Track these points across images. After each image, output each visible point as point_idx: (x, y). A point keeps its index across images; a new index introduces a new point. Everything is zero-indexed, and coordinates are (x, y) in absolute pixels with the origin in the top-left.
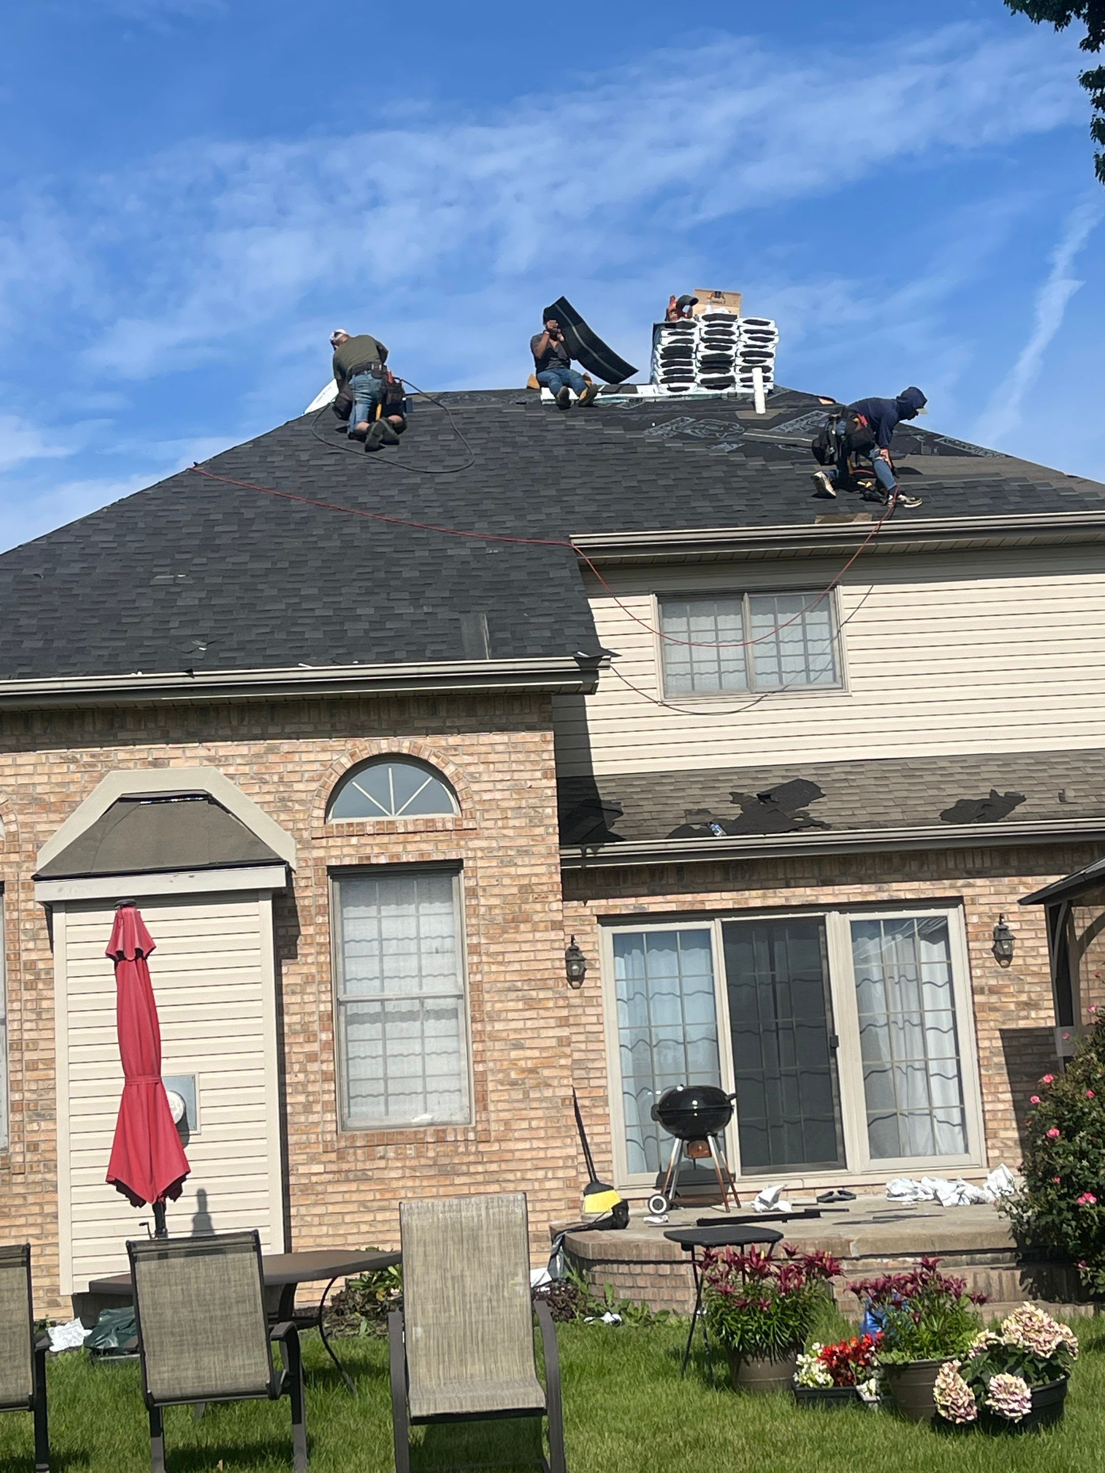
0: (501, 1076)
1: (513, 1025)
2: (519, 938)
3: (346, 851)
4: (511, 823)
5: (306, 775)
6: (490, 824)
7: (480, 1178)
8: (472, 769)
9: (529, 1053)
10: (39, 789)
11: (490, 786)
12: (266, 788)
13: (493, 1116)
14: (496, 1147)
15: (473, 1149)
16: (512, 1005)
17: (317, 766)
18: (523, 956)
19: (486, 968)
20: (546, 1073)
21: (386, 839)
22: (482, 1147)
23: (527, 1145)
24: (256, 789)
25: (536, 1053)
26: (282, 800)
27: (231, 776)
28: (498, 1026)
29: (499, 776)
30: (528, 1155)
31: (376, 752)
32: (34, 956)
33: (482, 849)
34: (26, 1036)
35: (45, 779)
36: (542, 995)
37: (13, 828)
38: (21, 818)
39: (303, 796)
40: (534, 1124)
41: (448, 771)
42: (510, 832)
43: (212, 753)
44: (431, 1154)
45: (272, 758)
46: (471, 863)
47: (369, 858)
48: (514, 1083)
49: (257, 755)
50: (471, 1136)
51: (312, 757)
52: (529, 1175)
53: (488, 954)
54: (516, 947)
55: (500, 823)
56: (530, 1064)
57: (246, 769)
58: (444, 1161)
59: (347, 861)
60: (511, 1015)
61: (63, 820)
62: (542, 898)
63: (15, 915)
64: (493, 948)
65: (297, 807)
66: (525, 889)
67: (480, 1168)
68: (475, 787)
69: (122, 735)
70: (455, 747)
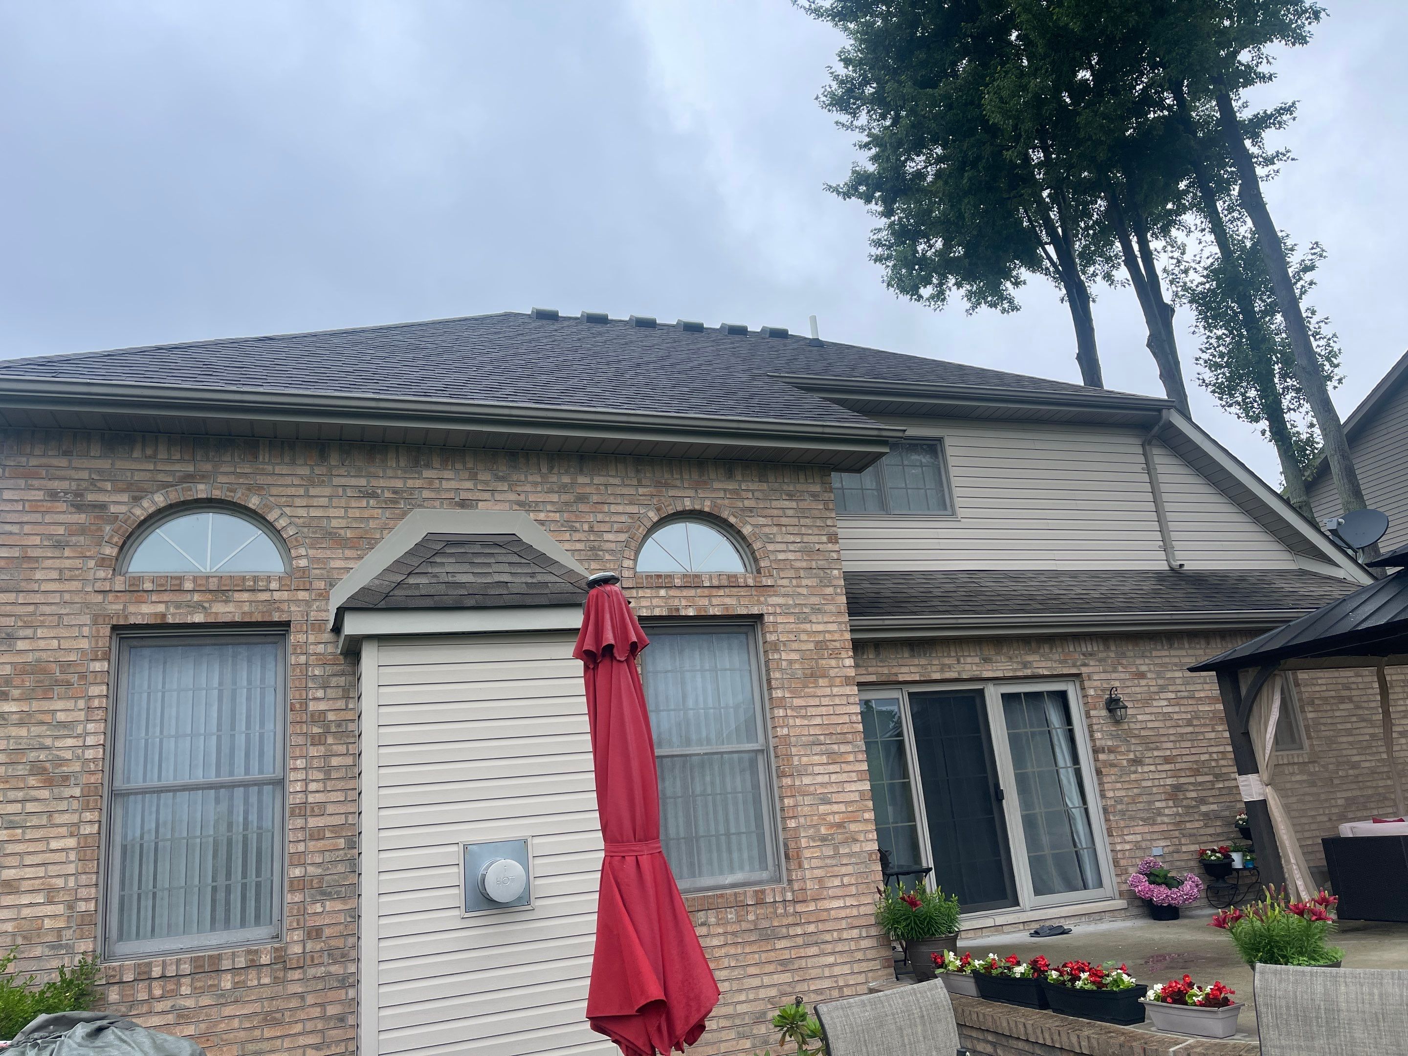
0: (811, 832)
1: (819, 779)
2: (819, 692)
3: (655, 602)
4: (804, 582)
5: (616, 526)
6: (785, 582)
7: (800, 941)
8: (766, 530)
9: (835, 808)
10: (334, 523)
11: (782, 547)
12: (577, 536)
13: (808, 874)
14: (812, 907)
15: (791, 909)
16: (816, 759)
17: (623, 518)
18: (823, 711)
19: (791, 722)
20: (853, 827)
21: (692, 592)
22: (800, 908)
23: (840, 903)
24: (567, 536)
25: (842, 807)
26: (592, 549)
27: (542, 523)
28: (806, 780)
29: (791, 538)
30: (843, 914)
31: (680, 509)
32: (322, 706)
33: (780, 605)
34: (311, 799)
35: (342, 512)
36: (843, 748)
37: (303, 563)
38: (311, 552)
39: (613, 546)
40: (846, 880)
41: (747, 530)
42: (804, 591)
43: (522, 498)
44: (751, 917)
45: (582, 507)
46: (771, 619)
47: (678, 610)
48: (824, 839)
49: (566, 503)
50: (789, 896)
51: (620, 509)
52: (845, 935)
53: (792, 708)
54: (816, 701)
55: (794, 582)
56: (837, 818)
57: (557, 516)
58: (764, 924)
59: (657, 612)
60: (817, 769)
61: (360, 558)
62: (835, 654)
63: (303, 659)
64: (797, 702)
65: (607, 557)
66: (821, 646)
67: (799, 931)
68: (771, 547)
69: (427, 473)
70: (751, 509)
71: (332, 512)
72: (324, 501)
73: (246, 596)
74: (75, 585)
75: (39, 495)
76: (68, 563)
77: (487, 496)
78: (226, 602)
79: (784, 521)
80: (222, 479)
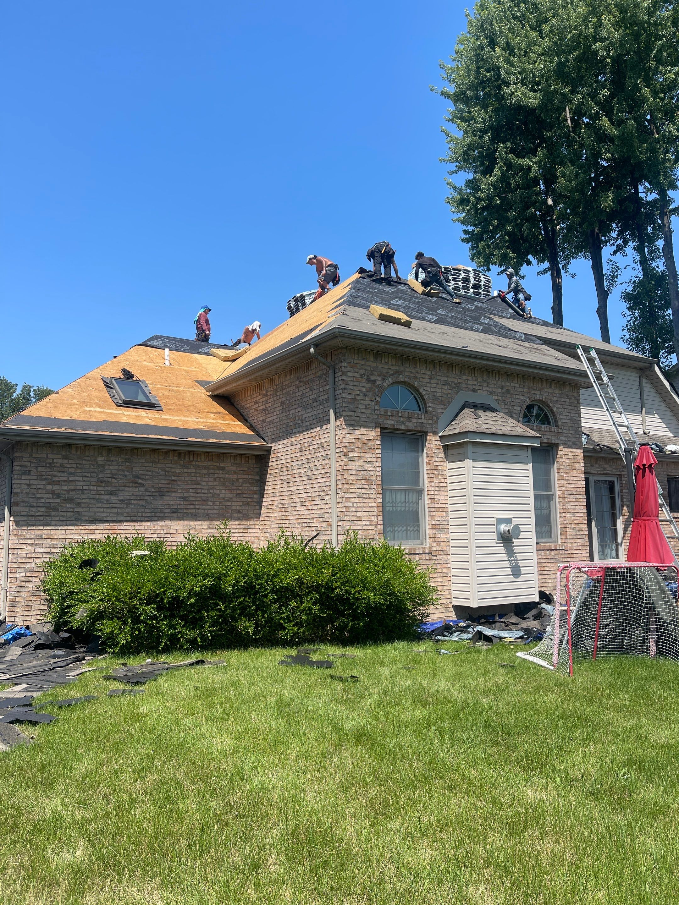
1: (572, 507)
2: (574, 475)
4: (571, 432)
5: (517, 404)
6: (565, 431)
8: (560, 410)
9: (576, 518)
10: (438, 394)
11: (565, 417)
12: (506, 407)
13: (569, 542)
14: (570, 553)
16: (572, 500)
17: (519, 401)
18: (574, 482)
19: (565, 485)
20: (582, 526)
21: (538, 432)
23: (577, 553)
24: (503, 406)
26: (511, 412)
27: (496, 400)
29: (567, 414)
30: (578, 557)
33: (563, 440)
34: (435, 497)
35: (440, 390)
36: (579, 497)
37: (430, 409)
38: (432, 405)
39: (516, 412)
41: (555, 409)
42: (570, 435)
43: (491, 390)
44: (553, 554)
45: (508, 395)
46: (561, 445)
48: (573, 529)
49: (503, 393)
51: (518, 397)
53: (566, 480)
54: (572, 478)
55: (568, 431)
56: (578, 522)
57: (500, 398)
58: (557, 558)
60: (572, 504)
61: (446, 409)
62: (578, 461)
64: (568, 478)
65: (515, 416)
66: (575, 457)
67: (566, 560)
68: (561, 417)
69: (464, 377)
70: (556, 401)
71: (438, 390)
72: (434, 385)
73: (415, 420)
74: (369, 411)
75: (357, 375)
76: (367, 402)
77: (480, 388)
78: (410, 422)
79: (566, 407)
80: (407, 374)
